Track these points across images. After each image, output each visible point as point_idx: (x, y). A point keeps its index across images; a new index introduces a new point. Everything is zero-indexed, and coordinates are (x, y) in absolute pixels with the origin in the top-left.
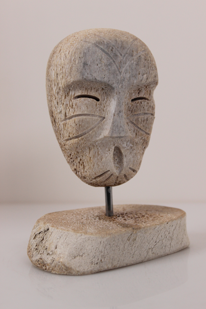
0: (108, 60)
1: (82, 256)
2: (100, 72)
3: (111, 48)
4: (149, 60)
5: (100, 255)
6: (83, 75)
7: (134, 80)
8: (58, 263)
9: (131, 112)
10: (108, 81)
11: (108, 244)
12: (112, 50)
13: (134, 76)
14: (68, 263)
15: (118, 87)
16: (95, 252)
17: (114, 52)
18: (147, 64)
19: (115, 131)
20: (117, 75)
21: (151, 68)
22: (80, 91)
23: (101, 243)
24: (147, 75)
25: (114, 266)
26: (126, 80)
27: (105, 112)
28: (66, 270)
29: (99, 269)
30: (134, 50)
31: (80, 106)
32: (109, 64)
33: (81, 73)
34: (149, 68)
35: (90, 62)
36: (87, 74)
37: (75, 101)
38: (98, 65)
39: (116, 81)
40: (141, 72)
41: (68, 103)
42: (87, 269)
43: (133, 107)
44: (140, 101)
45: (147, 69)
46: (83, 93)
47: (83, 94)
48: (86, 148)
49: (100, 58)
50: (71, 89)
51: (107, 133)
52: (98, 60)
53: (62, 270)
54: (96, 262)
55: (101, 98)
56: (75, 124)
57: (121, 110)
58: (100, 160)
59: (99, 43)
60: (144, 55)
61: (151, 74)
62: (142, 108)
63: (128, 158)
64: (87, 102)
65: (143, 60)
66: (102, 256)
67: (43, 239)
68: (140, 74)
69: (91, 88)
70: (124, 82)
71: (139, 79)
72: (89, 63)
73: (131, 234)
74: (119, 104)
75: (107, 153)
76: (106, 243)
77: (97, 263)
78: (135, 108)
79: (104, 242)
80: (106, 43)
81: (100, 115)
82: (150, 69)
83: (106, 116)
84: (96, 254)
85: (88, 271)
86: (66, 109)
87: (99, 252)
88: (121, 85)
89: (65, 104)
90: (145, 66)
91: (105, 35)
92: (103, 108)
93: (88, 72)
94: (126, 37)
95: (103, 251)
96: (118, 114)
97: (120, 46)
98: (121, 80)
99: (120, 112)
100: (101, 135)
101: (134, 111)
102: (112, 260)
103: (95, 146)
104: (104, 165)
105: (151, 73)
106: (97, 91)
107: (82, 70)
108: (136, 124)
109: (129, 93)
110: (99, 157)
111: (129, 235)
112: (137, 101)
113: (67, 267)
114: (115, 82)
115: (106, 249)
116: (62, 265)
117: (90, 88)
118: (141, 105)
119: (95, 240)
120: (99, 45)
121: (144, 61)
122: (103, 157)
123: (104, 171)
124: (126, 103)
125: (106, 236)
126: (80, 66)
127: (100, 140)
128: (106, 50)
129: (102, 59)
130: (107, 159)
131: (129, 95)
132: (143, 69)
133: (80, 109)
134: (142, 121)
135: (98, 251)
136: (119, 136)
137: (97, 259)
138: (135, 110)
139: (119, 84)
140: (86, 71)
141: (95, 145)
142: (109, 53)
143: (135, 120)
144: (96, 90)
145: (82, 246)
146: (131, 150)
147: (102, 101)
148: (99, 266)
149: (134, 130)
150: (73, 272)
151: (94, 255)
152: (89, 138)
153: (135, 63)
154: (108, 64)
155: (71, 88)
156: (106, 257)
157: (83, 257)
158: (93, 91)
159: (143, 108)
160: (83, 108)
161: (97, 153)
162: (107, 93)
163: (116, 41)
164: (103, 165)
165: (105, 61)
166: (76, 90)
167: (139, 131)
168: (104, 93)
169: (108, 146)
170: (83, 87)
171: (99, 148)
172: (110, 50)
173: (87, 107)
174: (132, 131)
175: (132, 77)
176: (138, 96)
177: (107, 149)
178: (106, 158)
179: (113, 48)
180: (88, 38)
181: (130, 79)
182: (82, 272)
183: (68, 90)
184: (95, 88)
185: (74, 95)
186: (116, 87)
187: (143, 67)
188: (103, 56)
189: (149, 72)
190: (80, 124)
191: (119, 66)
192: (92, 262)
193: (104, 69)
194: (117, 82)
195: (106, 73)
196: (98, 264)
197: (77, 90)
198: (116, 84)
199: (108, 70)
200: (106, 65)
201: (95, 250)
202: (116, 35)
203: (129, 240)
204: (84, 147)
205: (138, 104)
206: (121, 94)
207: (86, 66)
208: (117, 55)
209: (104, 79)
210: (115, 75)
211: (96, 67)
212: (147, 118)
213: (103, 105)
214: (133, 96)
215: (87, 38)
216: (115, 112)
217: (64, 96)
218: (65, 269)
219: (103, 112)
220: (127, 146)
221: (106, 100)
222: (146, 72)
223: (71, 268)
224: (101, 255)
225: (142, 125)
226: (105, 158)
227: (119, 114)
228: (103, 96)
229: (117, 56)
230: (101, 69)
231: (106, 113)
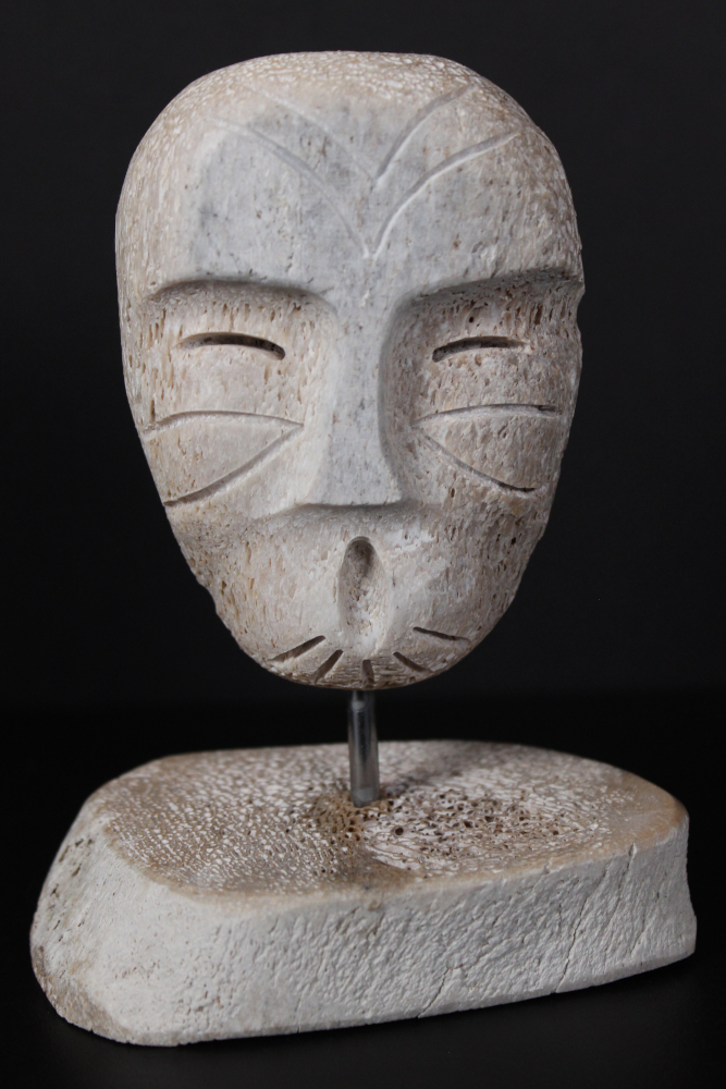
0: (305, 191)
1: (149, 972)
2: (269, 247)
3: (318, 143)
4: (513, 182)
5: (213, 977)
6: (200, 257)
7: (428, 274)
8: (73, 983)
9: (428, 400)
10: (305, 279)
11: (247, 940)
12: (323, 152)
13: (429, 257)
14: (97, 993)
15: (353, 302)
16: (196, 964)
17: (334, 161)
18: (497, 199)
19: (339, 485)
20: (347, 255)
21: (525, 216)
22: (204, 318)
23: (221, 933)
24: (499, 249)
25: (272, 1025)
26: (389, 274)
27: (303, 405)
28: (92, 1017)
29: (208, 1031)
30: (430, 143)
31: (199, 382)
32: (309, 212)
33: (191, 249)
34: (512, 218)
35: (226, 203)
36: (215, 255)
37: (181, 359)
38: (259, 216)
39: (343, 280)
40: (465, 240)
41: (159, 365)
42: (160, 1028)
43: (438, 379)
44: (473, 352)
45: (500, 221)
46: (213, 325)
47: (215, 330)
48: (235, 545)
49: (272, 186)
50: (170, 310)
51: (306, 493)
52: (263, 197)
53: (81, 1014)
54: (195, 1005)
55: (294, 346)
56: (179, 450)
57: (367, 397)
58: (286, 596)
59: (267, 125)
60: (487, 161)
61: (524, 239)
62: (481, 382)
63: (408, 592)
64: (226, 363)
65: (477, 182)
66: (221, 982)
67: (76, 872)
68: (462, 246)
69: (247, 305)
70: (379, 283)
71: (452, 266)
72: (223, 209)
73: (351, 908)
74: (357, 373)
75: (314, 570)
76: (240, 936)
77: (201, 1009)
78: (447, 384)
79: (230, 932)
80: (295, 122)
81: (282, 416)
82: (517, 221)
83: (309, 420)
84: (199, 973)
85: (161, 1035)
86: (154, 387)
87: (209, 966)
88: (367, 295)
89: (149, 367)
90: (487, 209)
91: (298, 86)
92: (296, 389)
93: (219, 246)
94: (400, 91)
95: (227, 967)
96: (354, 416)
97: (362, 132)
98: (366, 274)
99: (362, 406)
100: (285, 494)
101: (443, 398)
102: (267, 1003)
103: (267, 537)
104: (301, 613)
105: (520, 235)
106: (272, 318)
107: (196, 236)
108: (450, 449)
109: (420, 324)
110: (282, 581)
111: (346, 913)
112: (458, 356)
113: (92, 1007)
114: (337, 284)
115: (237, 958)
116: (81, 994)
117: (243, 307)
118: (477, 373)
119: (199, 920)
120: (265, 134)
121: (481, 189)
122: (298, 582)
123: (302, 638)
124: (410, 363)
125: (239, 909)
126: (189, 221)
127: (284, 514)
128: (297, 152)
129: (280, 192)
130: (311, 590)
131: (423, 330)
132: (476, 221)
133: (198, 392)
134: (478, 439)
135: (206, 962)
136: (358, 502)
137: (199, 995)
138: (445, 392)
139: (356, 292)
140: (210, 241)
141: (264, 533)
142: (312, 162)
143: (444, 435)
144: (269, 316)
145: (156, 935)
146: (424, 559)
147: (297, 358)
148: (208, 1020)
149: (444, 475)
150: (110, 1028)
151: (191, 975)
152: (239, 505)
153: (433, 198)
154: (305, 209)
155: (167, 306)
156: (238, 990)
157: (153, 976)
158: (252, 317)
159: (487, 383)
160: (210, 391)
161: (274, 567)
162: (317, 325)
163: (346, 110)
164: (298, 613)
165: (292, 198)
166: (188, 314)
167: (464, 480)
168: (304, 324)
169: (319, 540)
170: (214, 303)
171: (284, 548)
172: (314, 150)
173: (224, 383)
174: (434, 480)
175: (420, 259)
176: (469, 333)
177: (314, 552)
178: (309, 589)
179: (327, 142)
180: (227, 102)
181: (408, 271)
182: (139, 1034)
183: (159, 314)
184: (261, 307)
185: (181, 333)
186: (343, 303)
187: (474, 216)
188: (285, 177)
189: (511, 234)
190: (199, 452)
191: (359, 216)
192: (181, 1001)
193: (288, 229)
194: (348, 282)
195: (297, 247)
196: (205, 1009)
197: (192, 315)
198: (344, 292)
199: (305, 236)
200: (297, 216)
201: (194, 957)
202: (352, 86)
203: (345, 931)
204: (225, 539)
205: (463, 369)
206: (365, 331)
207: (210, 222)
208: (348, 172)
209: (287, 271)
210: (339, 254)
211: (252, 222)
212: (504, 428)
213: (297, 375)
214: (441, 336)
215: (221, 104)
216: (338, 405)
217: (148, 334)
218: (89, 1010)
219: (296, 403)
220: (409, 540)
221: (311, 353)
222: (495, 234)
223: (104, 1012)
224: (215, 980)
225: (477, 454)
226: (303, 589)
227: (356, 414)
228: (300, 337)
229: (345, 173)
230: (275, 230)
231: (310, 409)
